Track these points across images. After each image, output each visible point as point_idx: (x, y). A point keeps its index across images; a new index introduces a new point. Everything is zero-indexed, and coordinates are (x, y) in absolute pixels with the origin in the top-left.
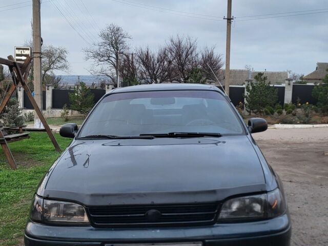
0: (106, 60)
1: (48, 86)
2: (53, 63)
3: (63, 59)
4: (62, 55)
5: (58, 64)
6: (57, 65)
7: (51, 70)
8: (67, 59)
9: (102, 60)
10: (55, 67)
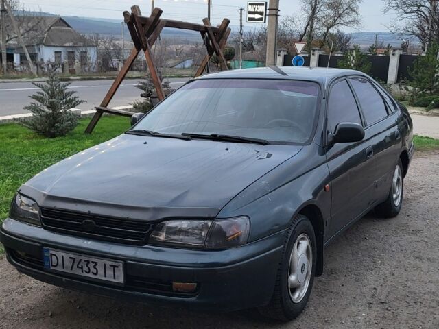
0: (415, 12)
1: (314, 51)
2: (340, 16)
3: (353, 11)
4: (353, 6)
5: (346, 18)
6: (344, 19)
7: (336, 26)
8: (359, 11)
9: (409, 11)
10: (342, 22)
